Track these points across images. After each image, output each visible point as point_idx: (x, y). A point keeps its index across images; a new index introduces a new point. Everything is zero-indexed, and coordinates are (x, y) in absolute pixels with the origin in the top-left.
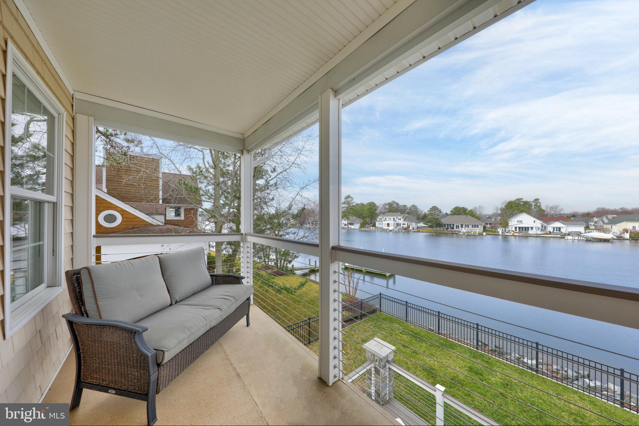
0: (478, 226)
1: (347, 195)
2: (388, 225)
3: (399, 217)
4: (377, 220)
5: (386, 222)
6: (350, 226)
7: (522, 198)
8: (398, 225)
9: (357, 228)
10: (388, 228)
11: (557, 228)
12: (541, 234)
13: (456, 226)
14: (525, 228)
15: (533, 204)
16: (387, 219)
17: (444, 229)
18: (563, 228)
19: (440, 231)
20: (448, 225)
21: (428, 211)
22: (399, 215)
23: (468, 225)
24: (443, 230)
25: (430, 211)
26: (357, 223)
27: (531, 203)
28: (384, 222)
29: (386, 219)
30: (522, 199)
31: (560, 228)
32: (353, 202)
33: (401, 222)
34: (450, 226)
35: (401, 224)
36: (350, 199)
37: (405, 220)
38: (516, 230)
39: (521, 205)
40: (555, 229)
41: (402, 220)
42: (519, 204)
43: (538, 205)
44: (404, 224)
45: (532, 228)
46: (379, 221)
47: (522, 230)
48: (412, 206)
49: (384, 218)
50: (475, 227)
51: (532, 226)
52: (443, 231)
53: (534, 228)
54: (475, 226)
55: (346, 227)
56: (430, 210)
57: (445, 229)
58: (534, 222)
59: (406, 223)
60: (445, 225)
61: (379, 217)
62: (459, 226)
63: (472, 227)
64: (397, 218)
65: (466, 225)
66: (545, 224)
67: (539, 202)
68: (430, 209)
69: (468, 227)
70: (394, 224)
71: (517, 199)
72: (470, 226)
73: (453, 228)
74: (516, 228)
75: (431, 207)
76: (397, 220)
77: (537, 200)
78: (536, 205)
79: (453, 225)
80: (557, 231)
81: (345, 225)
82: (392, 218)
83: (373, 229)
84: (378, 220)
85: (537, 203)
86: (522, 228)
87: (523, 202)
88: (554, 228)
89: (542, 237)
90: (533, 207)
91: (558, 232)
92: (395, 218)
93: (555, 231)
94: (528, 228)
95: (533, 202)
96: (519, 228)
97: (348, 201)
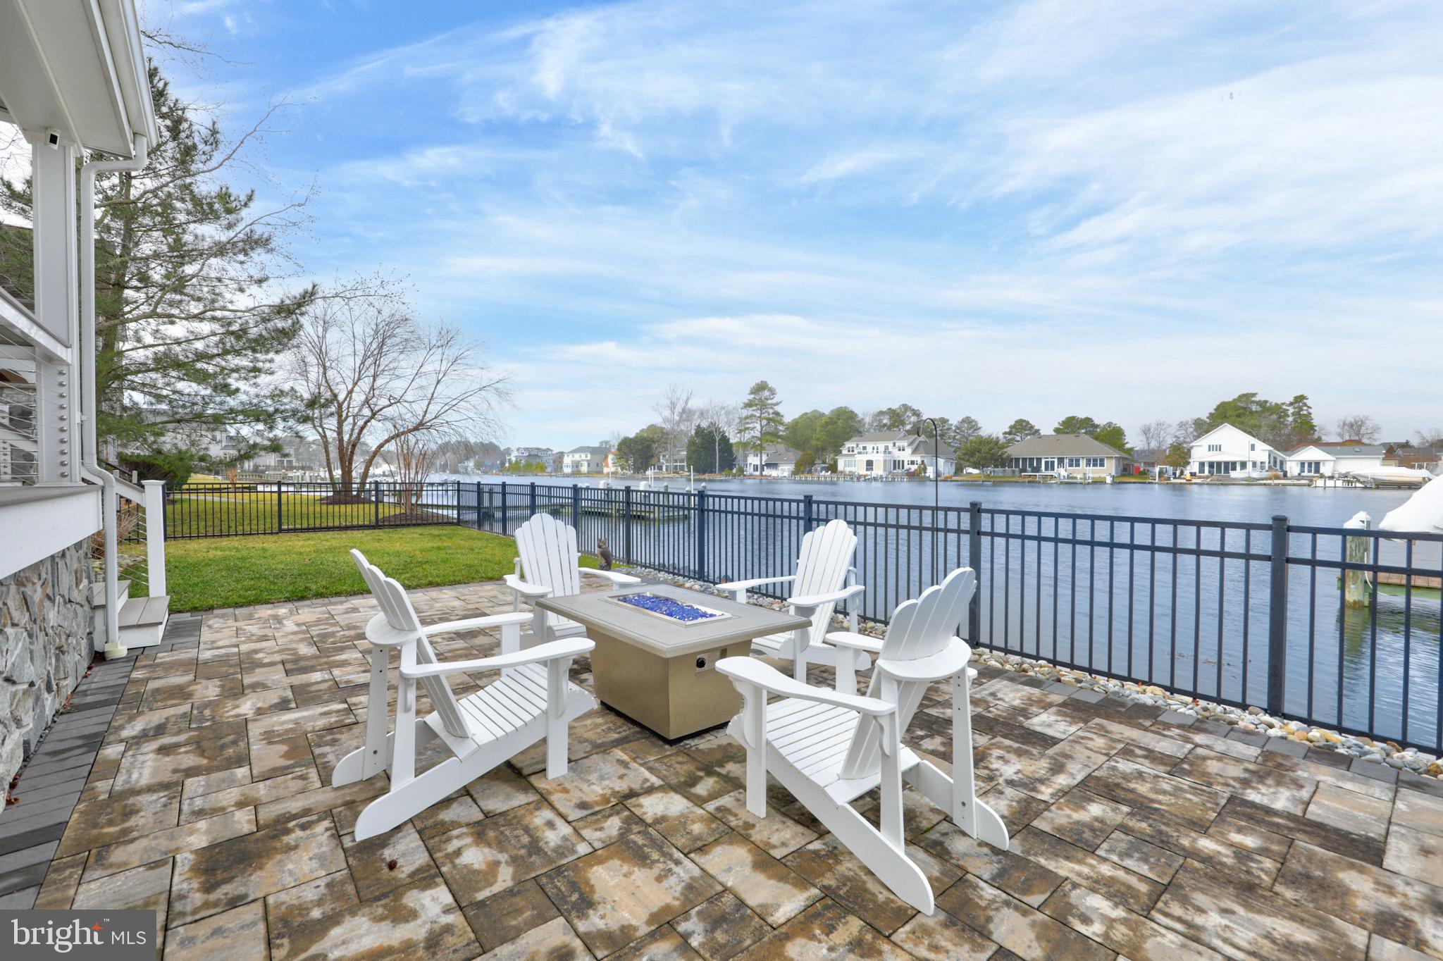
0: (1102, 460)
1: (759, 381)
2: (870, 464)
3: (899, 444)
4: (840, 452)
5: (865, 458)
6: (766, 472)
7: (1253, 392)
8: (897, 464)
9: (786, 474)
10: (869, 473)
11: (1310, 464)
12: (1262, 479)
13: (1047, 463)
14: (1227, 463)
15: (1291, 410)
16: (869, 449)
17: (1014, 472)
18: (1327, 463)
19: (1004, 477)
20: (1024, 460)
21: (1005, 433)
22: (901, 439)
23: (1078, 461)
24: (1011, 474)
25: (1010, 433)
26: (787, 462)
27: (1284, 407)
28: (858, 457)
29: (864, 448)
30: (1254, 395)
31: (1317, 464)
32: (774, 401)
33: (906, 456)
34: (1031, 465)
35: (906, 463)
36: (766, 393)
37: (915, 451)
38: (1202, 471)
39: (1252, 413)
40: (1306, 465)
41: (909, 450)
42: (1245, 409)
43: (1305, 412)
44: (913, 463)
45: (1244, 465)
46: (846, 455)
47: (1219, 471)
48: (963, 421)
49: (861, 446)
50: (1095, 465)
51: (1243, 459)
52: (1013, 477)
53: (1250, 465)
54: (1095, 460)
55: (758, 473)
56: (1008, 430)
57: (1017, 474)
58: (1253, 448)
59: (918, 459)
60: (1017, 460)
61: (848, 445)
62: (1053, 463)
63: (1088, 464)
64: (894, 445)
65: (1071, 460)
66: (1280, 455)
67: (1305, 405)
68: (1011, 427)
69: (1078, 465)
70: (885, 461)
71: (1241, 397)
72: (1083, 463)
73: (1037, 469)
74: (1202, 465)
75: (1013, 423)
76: (895, 452)
77: (1300, 399)
78: (1297, 414)
79: (1039, 460)
80: (1310, 471)
81: (756, 468)
82: (881, 446)
83: (825, 478)
84: (845, 452)
85: (1301, 409)
86: (1219, 464)
87: (1258, 403)
88: (1303, 464)
89: (1261, 485)
90: (1290, 419)
91: (1312, 474)
92: (890, 445)
93: (1306, 474)
94: (1234, 464)
95: (1291, 404)
96: (1211, 465)
97: (760, 399)
